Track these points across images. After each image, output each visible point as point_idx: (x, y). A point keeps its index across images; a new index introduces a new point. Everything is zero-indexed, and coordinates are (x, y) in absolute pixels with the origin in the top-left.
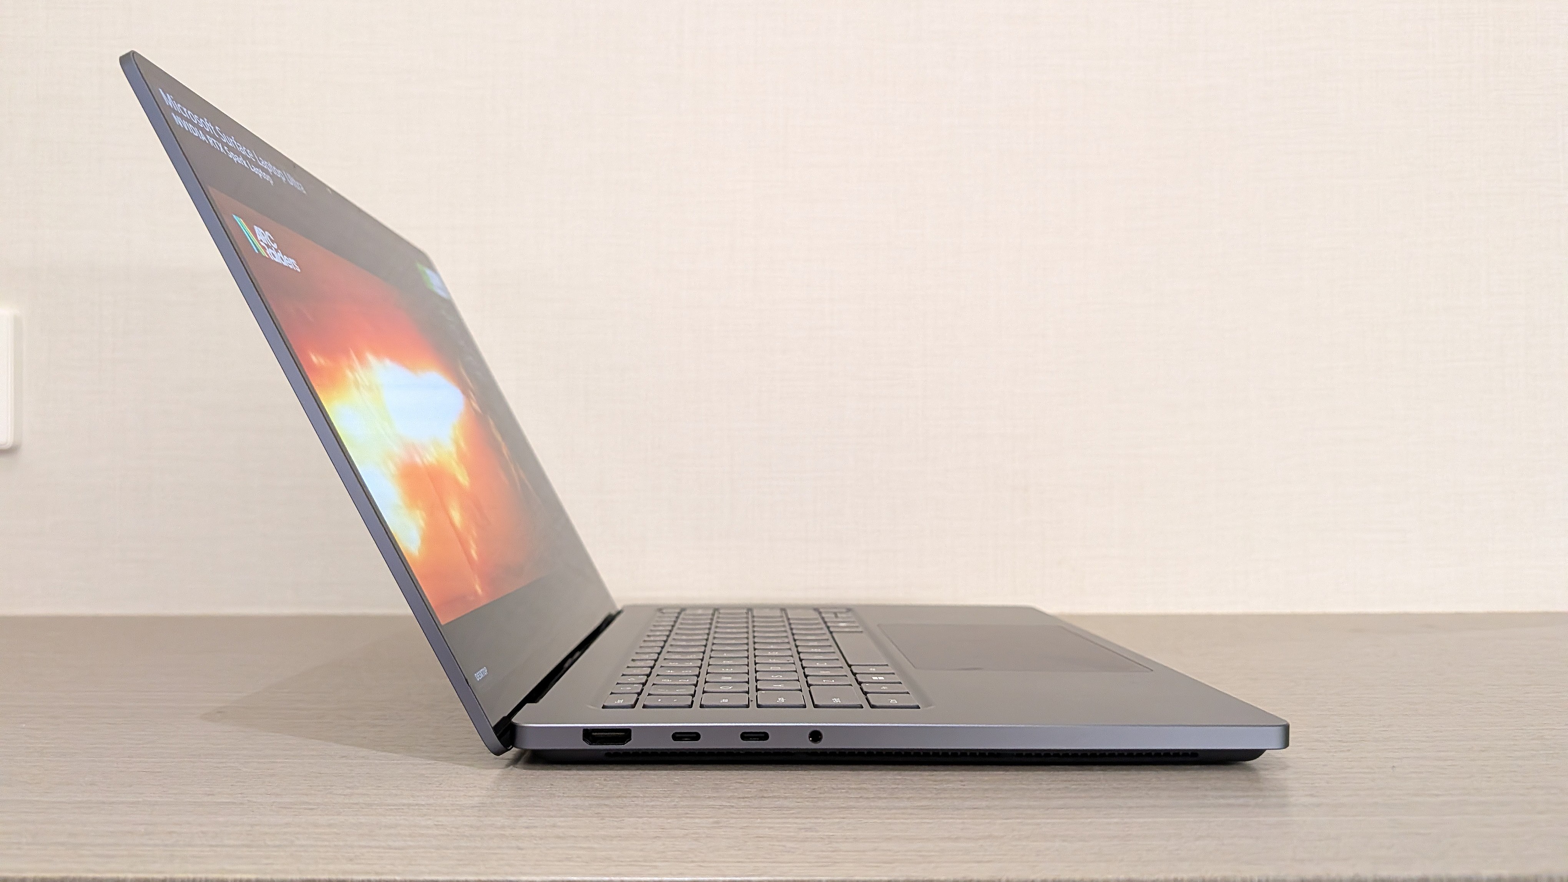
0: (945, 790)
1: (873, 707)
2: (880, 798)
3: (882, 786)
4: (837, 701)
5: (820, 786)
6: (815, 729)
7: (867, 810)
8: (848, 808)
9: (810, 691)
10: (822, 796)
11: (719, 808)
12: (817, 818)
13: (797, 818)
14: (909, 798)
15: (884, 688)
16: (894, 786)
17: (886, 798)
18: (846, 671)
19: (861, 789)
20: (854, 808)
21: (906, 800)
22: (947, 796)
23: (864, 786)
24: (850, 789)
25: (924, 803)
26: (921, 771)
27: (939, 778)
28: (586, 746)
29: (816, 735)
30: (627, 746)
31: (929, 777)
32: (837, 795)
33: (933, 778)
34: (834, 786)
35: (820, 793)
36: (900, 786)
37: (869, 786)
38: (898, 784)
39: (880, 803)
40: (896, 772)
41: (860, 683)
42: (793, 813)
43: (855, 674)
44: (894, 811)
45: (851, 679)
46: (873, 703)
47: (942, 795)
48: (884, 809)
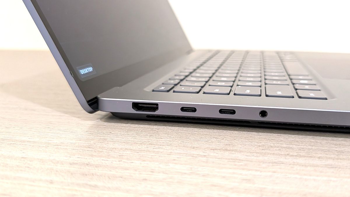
0: (342, 152)
1: (300, 97)
2: (301, 156)
3: (302, 147)
4: (279, 93)
5: (263, 144)
6: (263, 110)
7: (291, 166)
8: (279, 163)
9: (265, 87)
10: (264, 151)
11: (196, 157)
12: (256, 170)
13: (243, 169)
14: (319, 158)
15: (307, 87)
16: (310, 147)
17: (305, 156)
18: (287, 77)
19: (289, 148)
20: (283, 163)
21: (317, 159)
22: (344, 157)
23: (291, 146)
24: (282, 147)
25: (330, 162)
26: (327, 136)
27: (338, 143)
28: (134, 111)
29: (263, 113)
30: (157, 113)
31: (332, 142)
32: (273, 152)
33: (335, 142)
34: (272, 145)
35: (262, 150)
36: (313, 148)
37: (294, 146)
38: (313, 146)
39: (301, 161)
40: (311, 137)
41: (293, 84)
42: (241, 165)
43: (291, 79)
44: (309, 168)
45: (289, 82)
46: (300, 95)
47: (341, 157)
48: (302, 166)
